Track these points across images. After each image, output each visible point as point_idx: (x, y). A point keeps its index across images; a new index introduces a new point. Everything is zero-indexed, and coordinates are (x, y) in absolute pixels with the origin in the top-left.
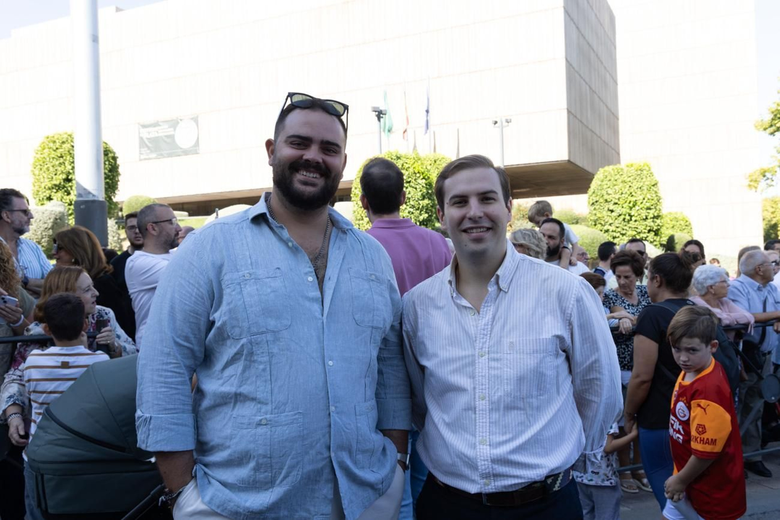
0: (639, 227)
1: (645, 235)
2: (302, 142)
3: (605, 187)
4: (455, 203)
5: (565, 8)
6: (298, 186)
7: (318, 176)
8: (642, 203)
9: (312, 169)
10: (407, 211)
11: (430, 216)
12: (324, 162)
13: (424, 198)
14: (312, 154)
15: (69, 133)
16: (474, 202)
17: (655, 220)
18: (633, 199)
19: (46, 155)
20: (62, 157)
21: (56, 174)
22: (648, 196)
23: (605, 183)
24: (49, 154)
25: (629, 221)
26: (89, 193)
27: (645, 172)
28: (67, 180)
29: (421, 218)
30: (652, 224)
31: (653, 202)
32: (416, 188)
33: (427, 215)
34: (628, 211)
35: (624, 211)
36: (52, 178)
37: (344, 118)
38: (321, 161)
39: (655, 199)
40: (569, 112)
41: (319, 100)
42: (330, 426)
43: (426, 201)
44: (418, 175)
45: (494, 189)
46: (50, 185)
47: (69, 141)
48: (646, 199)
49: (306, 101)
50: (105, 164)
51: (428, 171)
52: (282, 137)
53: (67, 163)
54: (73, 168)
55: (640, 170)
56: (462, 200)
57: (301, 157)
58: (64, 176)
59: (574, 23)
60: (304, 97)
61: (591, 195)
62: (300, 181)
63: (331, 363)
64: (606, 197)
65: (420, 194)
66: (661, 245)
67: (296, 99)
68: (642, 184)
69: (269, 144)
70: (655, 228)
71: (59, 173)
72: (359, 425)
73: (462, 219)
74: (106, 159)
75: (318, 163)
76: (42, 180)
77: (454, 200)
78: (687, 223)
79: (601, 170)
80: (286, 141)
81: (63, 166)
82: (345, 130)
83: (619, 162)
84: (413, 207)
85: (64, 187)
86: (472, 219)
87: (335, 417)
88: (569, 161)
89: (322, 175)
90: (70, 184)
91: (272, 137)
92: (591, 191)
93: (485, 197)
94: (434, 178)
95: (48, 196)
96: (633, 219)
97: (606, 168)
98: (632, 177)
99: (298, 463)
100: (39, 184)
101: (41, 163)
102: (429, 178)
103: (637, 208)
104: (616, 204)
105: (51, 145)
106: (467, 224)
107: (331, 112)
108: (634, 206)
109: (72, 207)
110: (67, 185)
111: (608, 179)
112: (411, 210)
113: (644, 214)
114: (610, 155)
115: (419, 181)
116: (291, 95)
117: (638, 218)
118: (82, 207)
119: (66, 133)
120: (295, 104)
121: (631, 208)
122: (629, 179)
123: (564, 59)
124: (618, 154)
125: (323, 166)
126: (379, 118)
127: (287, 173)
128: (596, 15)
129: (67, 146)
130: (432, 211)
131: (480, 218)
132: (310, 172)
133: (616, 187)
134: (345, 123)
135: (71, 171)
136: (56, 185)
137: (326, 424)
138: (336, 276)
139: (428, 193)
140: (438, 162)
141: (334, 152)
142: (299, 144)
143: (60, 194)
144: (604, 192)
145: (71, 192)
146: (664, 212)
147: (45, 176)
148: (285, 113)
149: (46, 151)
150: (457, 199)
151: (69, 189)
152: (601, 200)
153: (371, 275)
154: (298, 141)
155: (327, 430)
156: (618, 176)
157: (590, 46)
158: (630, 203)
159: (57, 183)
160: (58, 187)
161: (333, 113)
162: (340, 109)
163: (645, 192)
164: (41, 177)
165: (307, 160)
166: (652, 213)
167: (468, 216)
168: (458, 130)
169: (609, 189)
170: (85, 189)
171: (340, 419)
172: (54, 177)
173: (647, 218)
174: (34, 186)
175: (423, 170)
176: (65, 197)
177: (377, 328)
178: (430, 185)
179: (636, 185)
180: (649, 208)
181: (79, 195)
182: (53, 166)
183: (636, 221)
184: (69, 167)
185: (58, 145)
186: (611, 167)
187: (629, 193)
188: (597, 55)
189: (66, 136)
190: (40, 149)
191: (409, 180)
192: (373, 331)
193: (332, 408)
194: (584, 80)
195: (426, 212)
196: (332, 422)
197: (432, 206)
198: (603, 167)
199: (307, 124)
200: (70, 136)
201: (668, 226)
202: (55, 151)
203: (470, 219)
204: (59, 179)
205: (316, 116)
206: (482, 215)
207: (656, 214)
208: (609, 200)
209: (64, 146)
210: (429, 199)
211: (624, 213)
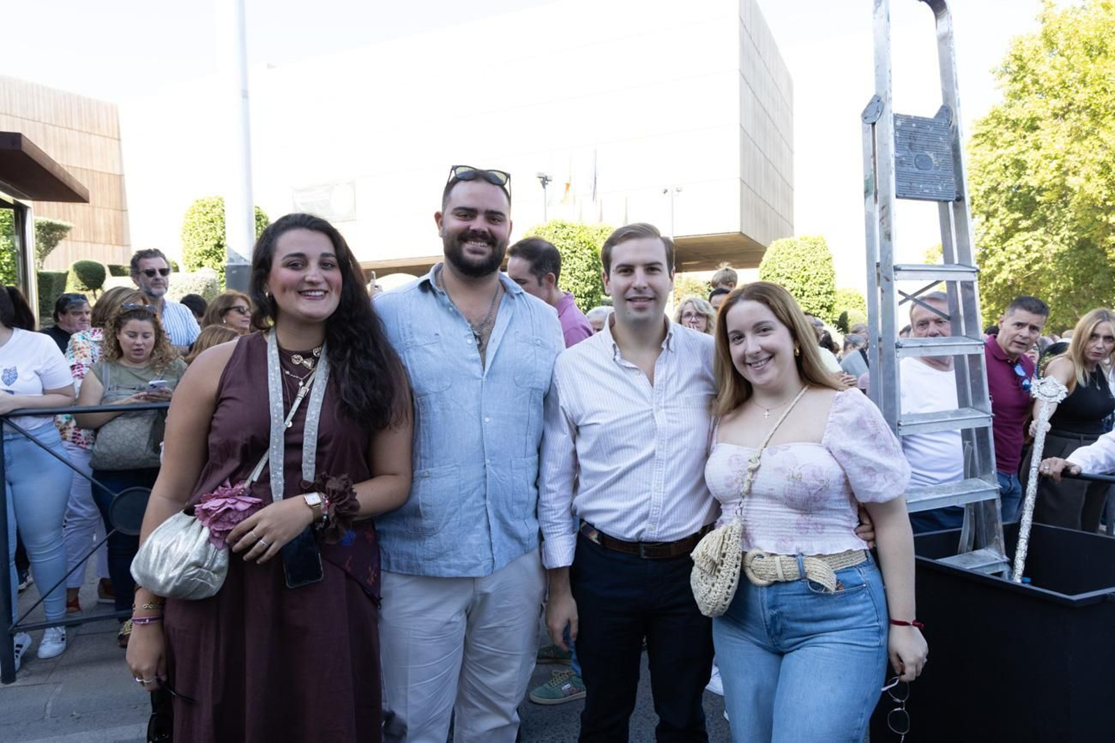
0: (812, 303)
1: (817, 311)
2: (468, 213)
3: (778, 260)
4: (620, 272)
5: (740, 71)
6: (467, 255)
7: (485, 244)
8: (815, 278)
9: (479, 239)
10: (571, 283)
11: (596, 288)
12: (490, 230)
13: (589, 269)
14: (479, 224)
15: (220, 197)
16: (639, 272)
17: (828, 296)
18: (806, 274)
19: (195, 220)
20: (212, 222)
21: (206, 240)
22: (822, 271)
23: (778, 256)
24: (199, 219)
25: (801, 296)
26: (241, 258)
27: (819, 246)
28: (219, 246)
29: (586, 290)
30: (825, 300)
31: (827, 277)
32: (582, 259)
33: (592, 287)
34: (801, 286)
35: (796, 286)
36: (203, 243)
37: (507, 187)
38: (486, 230)
39: (829, 274)
40: (742, 181)
41: (482, 171)
42: (486, 476)
43: (592, 272)
44: (584, 245)
45: (660, 261)
46: (201, 252)
47: (220, 205)
48: (820, 274)
49: (469, 172)
50: (257, 228)
51: (595, 241)
52: (449, 210)
53: (218, 229)
54: (224, 233)
55: (815, 243)
56: (628, 269)
57: (468, 228)
58: (216, 242)
59: (750, 87)
60: (467, 169)
61: (763, 269)
62: (469, 251)
63: (487, 420)
64: (778, 271)
65: (585, 264)
66: (833, 322)
67: (459, 171)
68: (815, 258)
69: (438, 216)
70: (828, 304)
71: (209, 238)
72: (514, 478)
73: (628, 288)
74: (258, 224)
75: (484, 232)
76: (192, 246)
77: (619, 269)
78: (861, 301)
79: (774, 243)
80: (452, 213)
81: (214, 231)
82: (509, 198)
83: (792, 235)
84: (578, 278)
85: (216, 253)
86: (638, 290)
87: (490, 469)
88: (741, 233)
89: (489, 244)
90: (222, 250)
91: (440, 210)
92: (762, 265)
93: (651, 268)
94: (600, 247)
95: (199, 262)
96: (806, 294)
97: (780, 241)
98: (806, 251)
99: (456, 510)
100: (189, 249)
101: (191, 227)
102: (595, 248)
103: (809, 282)
104: (789, 278)
105: (201, 209)
106: (632, 294)
107: (494, 181)
108: (807, 281)
109: (224, 274)
110: (218, 251)
111: (781, 252)
112: (577, 281)
113: (817, 289)
114: (783, 228)
115: (585, 251)
116: (454, 168)
117: (810, 294)
118: (233, 272)
119: (216, 197)
120: (459, 177)
121: (804, 283)
122: (803, 253)
123: (738, 126)
124: (792, 227)
125: (489, 235)
126: (544, 184)
127: (456, 243)
128: (773, 79)
129: (217, 211)
130: (597, 283)
131: (645, 288)
132: (478, 241)
133: (788, 261)
134: (508, 191)
135: (222, 237)
136: (206, 251)
137: (482, 474)
138: (500, 339)
139: (594, 263)
140: (605, 232)
141: (499, 221)
142: (465, 216)
143: (211, 260)
144: (777, 266)
145: (223, 258)
146: (837, 288)
147: (196, 241)
148: (450, 186)
149: (197, 214)
150: (623, 268)
151: (221, 255)
152: (773, 274)
153: (537, 340)
154: (464, 213)
155: (483, 480)
156: (791, 249)
157: (766, 111)
158: (803, 277)
159: (208, 249)
160: (209, 254)
161: (496, 182)
162: (503, 178)
163: (818, 267)
164: (191, 242)
165: (474, 231)
166: (825, 288)
167: (633, 285)
168: (626, 199)
169: (782, 263)
170: (236, 254)
171: (496, 471)
172: (205, 242)
173: (820, 294)
174: (184, 252)
175: (589, 240)
176: (217, 263)
177: (536, 389)
178: (596, 255)
179: (809, 258)
180: (823, 284)
181: (231, 260)
182: (203, 231)
183: (808, 296)
184: (220, 233)
185: (208, 209)
186: (785, 240)
187: (802, 267)
188: (773, 122)
189: (216, 200)
190: (189, 213)
191: (574, 250)
192: (534, 392)
193: (488, 461)
194: (759, 148)
195: (592, 284)
196: (488, 474)
197: (598, 278)
198: (776, 239)
199: (471, 195)
200: (220, 199)
201: (841, 302)
202: (205, 215)
203: (635, 288)
204: (210, 245)
205: (480, 187)
206: (646, 285)
207: (829, 290)
208: (781, 274)
209: (214, 210)
210: (595, 270)
211: (796, 288)
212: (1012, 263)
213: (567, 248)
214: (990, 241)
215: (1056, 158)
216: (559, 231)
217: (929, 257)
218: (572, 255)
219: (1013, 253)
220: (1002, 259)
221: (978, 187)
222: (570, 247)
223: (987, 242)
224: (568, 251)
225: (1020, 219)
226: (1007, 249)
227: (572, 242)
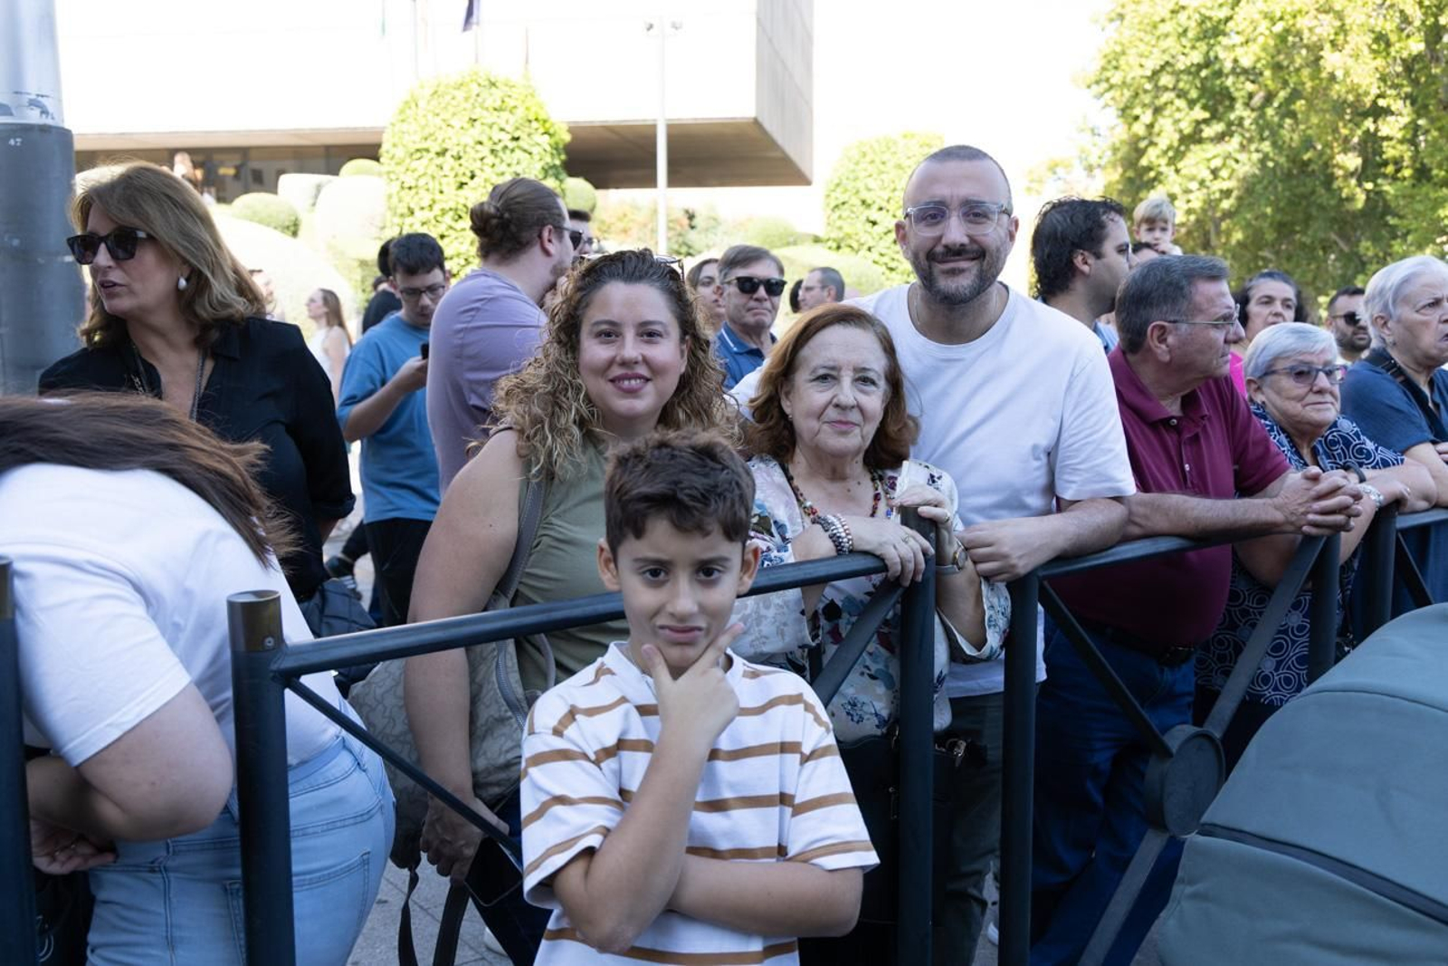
3: (863, 174)
44: (535, 125)
51: (556, 117)
64: (864, 194)
88: (756, 122)
98: (913, 159)
104: (882, 209)
111: (868, 159)
115: (539, 138)
122: (908, 162)
144: (860, 185)
152: (854, 201)
156: (888, 155)
175: (545, 115)
208: (868, 201)
212: (1191, 196)
213: (502, 130)
214: (1158, 157)
215: (1281, 19)
216: (485, 93)
217: (1032, 181)
218: (512, 145)
219: (1192, 179)
220: (1176, 190)
221: (1143, 61)
222: (508, 128)
223: (1153, 159)
224: (503, 135)
225: (1205, 121)
226: (1183, 172)
227: (512, 119)
